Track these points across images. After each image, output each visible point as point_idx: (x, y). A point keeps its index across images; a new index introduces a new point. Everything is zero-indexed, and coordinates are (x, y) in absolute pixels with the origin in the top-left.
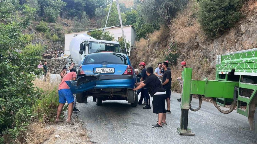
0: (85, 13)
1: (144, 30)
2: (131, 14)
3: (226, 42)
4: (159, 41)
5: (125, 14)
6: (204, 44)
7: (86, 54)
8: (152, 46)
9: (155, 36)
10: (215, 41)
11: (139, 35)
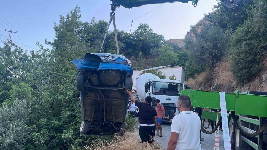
0: (141, 53)
1: (193, 71)
2: (183, 54)
3: (252, 87)
4: (205, 81)
5: (177, 54)
6: (237, 87)
7: (151, 92)
8: (198, 85)
9: (201, 77)
10: (245, 85)
11: (188, 75)
